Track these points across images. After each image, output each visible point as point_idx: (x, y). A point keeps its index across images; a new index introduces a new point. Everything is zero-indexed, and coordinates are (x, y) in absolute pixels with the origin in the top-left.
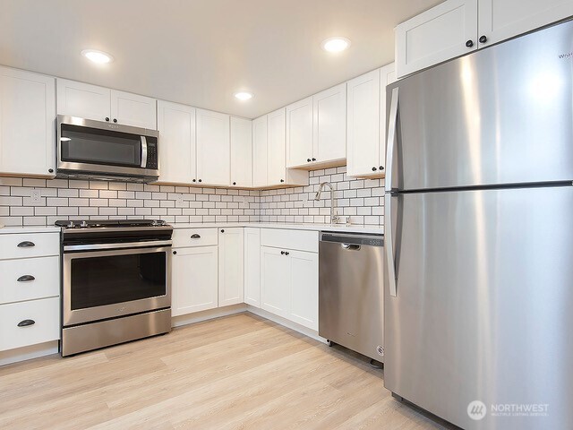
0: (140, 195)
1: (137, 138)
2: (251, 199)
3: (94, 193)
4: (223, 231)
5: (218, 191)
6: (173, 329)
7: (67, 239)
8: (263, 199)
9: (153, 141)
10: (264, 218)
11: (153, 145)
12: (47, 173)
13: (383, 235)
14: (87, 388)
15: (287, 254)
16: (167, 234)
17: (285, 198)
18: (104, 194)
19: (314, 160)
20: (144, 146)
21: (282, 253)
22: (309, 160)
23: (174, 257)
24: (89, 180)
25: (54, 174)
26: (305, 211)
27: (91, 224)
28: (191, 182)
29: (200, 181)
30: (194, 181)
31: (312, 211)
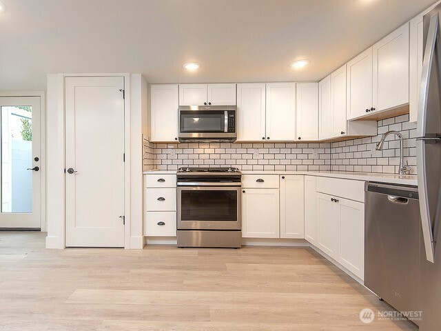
0: (228, 151)
1: (222, 112)
2: (322, 151)
3: (201, 151)
4: (283, 178)
5: (288, 145)
6: (243, 246)
7: (180, 179)
8: (333, 151)
9: (233, 113)
10: (335, 168)
11: (233, 116)
12: (175, 140)
13: (416, 187)
14: (179, 268)
15: (336, 201)
16: (237, 179)
17: (354, 149)
18: (207, 151)
19: (372, 109)
20: (226, 117)
21: (332, 200)
22: (367, 111)
23: (243, 195)
24: (199, 142)
25: (178, 141)
26: (373, 161)
27: (192, 170)
28: (261, 140)
29: (268, 138)
30: (263, 138)
31: (380, 161)
